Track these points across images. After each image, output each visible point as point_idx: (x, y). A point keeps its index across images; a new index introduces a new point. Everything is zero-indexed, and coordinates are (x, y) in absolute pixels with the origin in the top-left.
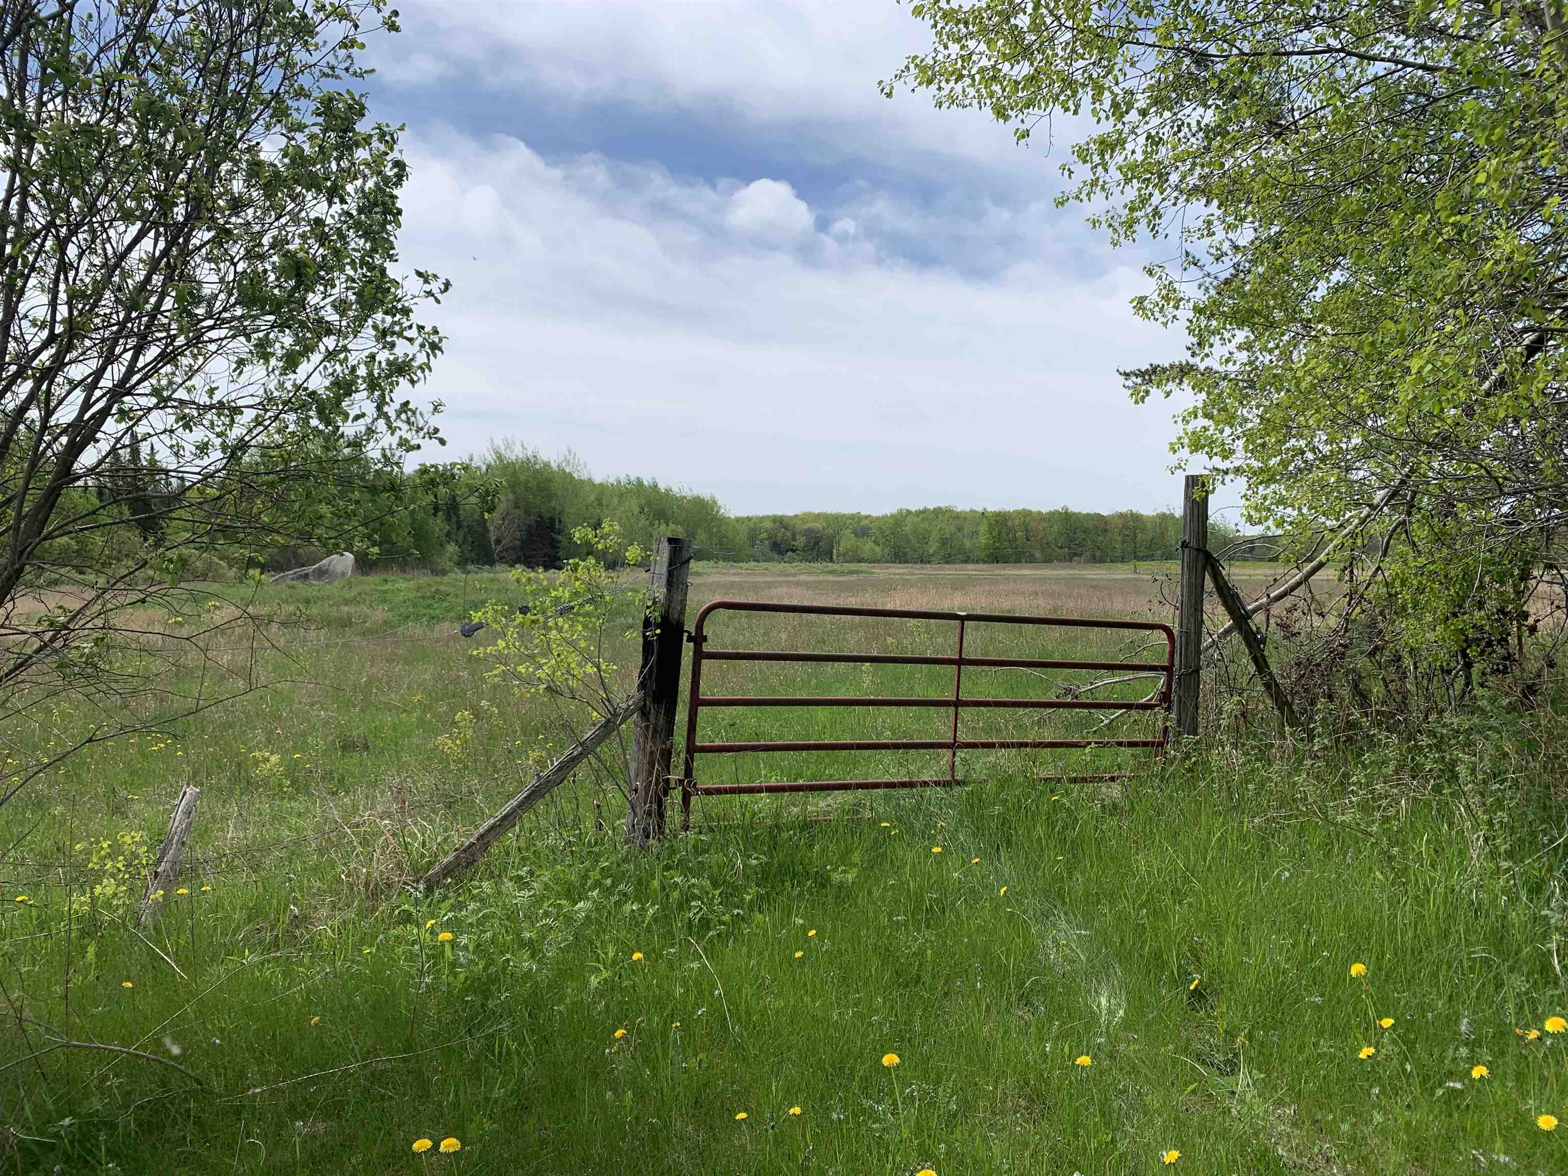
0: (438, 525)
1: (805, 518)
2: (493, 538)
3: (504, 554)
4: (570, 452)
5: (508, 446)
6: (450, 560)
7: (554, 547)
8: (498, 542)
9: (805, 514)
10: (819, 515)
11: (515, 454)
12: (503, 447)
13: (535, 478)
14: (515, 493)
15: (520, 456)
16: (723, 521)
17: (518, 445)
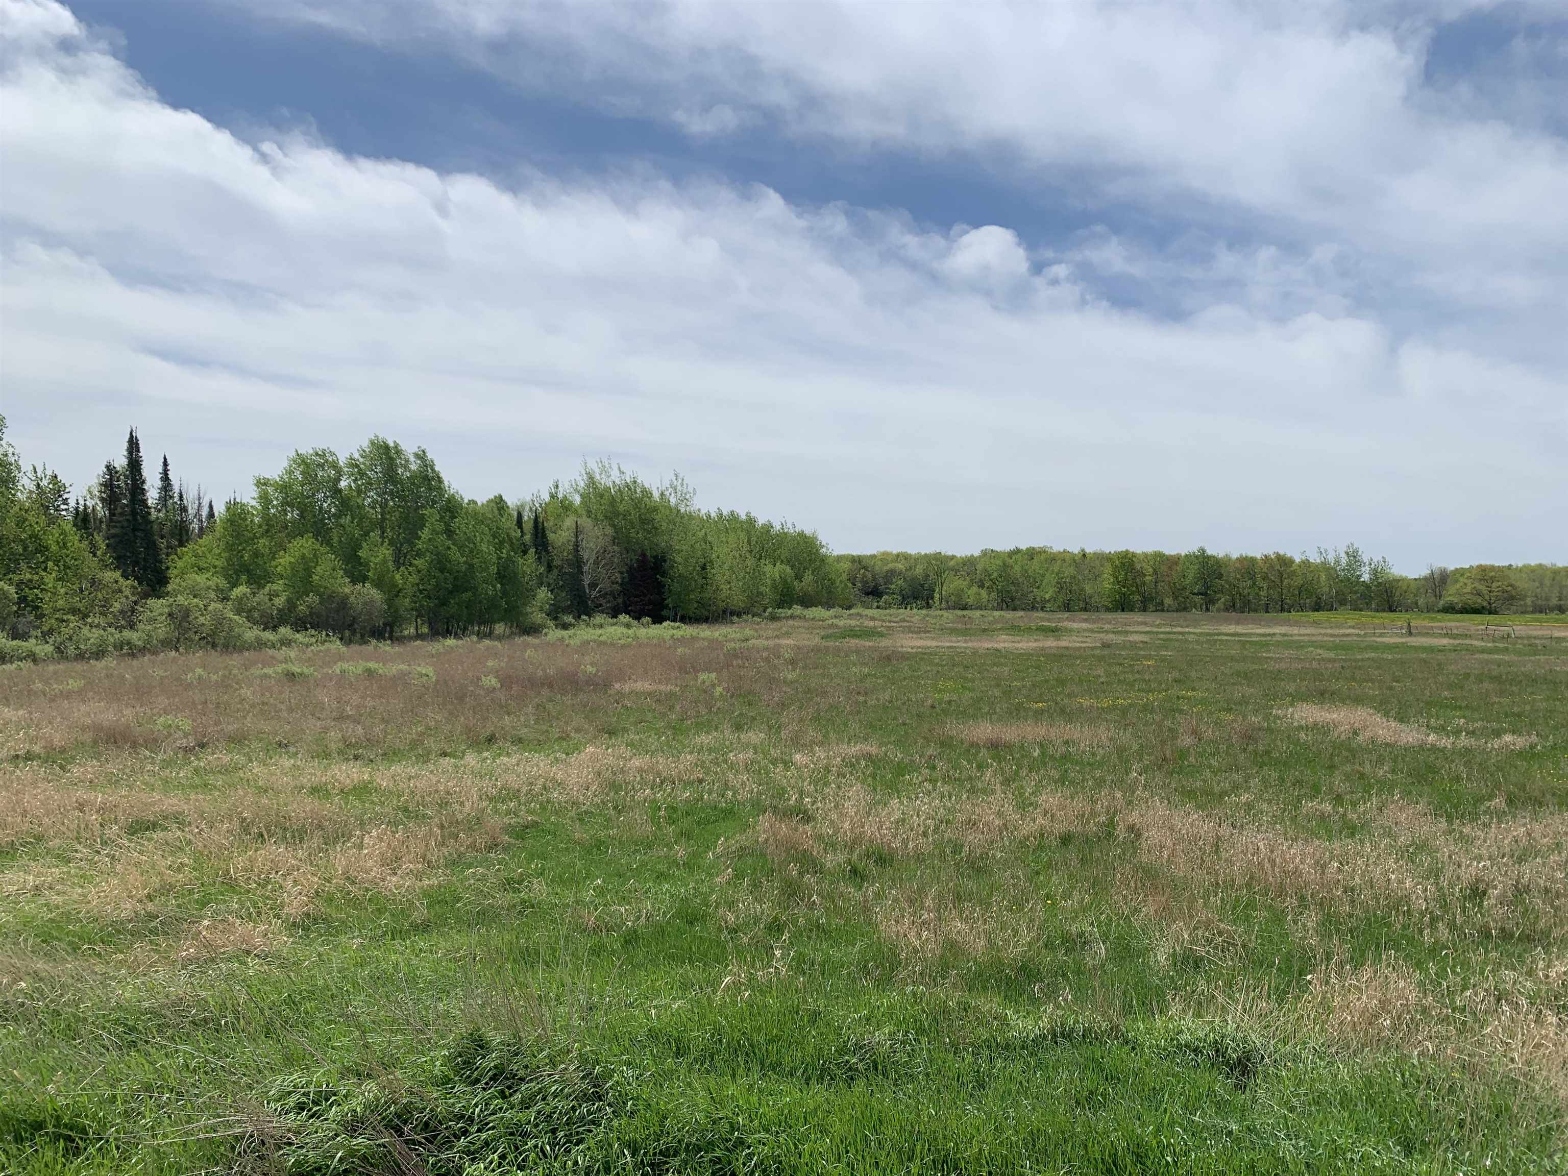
0: (528, 565)
1: (885, 557)
2: (586, 582)
3: (602, 601)
4: (676, 475)
5: (603, 470)
6: (541, 610)
7: (660, 593)
8: (593, 585)
9: (884, 554)
10: (898, 555)
11: (611, 479)
12: (597, 471)
13: (636, 507)
14: (614, 526)
15: (618, 482)
16: (823, 560)
17: (615, 467)
